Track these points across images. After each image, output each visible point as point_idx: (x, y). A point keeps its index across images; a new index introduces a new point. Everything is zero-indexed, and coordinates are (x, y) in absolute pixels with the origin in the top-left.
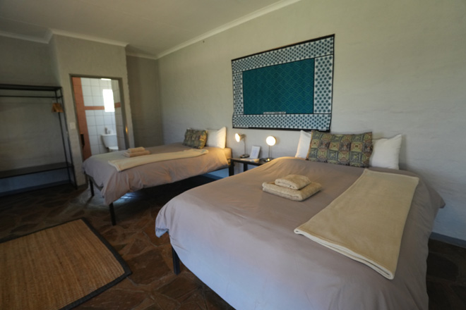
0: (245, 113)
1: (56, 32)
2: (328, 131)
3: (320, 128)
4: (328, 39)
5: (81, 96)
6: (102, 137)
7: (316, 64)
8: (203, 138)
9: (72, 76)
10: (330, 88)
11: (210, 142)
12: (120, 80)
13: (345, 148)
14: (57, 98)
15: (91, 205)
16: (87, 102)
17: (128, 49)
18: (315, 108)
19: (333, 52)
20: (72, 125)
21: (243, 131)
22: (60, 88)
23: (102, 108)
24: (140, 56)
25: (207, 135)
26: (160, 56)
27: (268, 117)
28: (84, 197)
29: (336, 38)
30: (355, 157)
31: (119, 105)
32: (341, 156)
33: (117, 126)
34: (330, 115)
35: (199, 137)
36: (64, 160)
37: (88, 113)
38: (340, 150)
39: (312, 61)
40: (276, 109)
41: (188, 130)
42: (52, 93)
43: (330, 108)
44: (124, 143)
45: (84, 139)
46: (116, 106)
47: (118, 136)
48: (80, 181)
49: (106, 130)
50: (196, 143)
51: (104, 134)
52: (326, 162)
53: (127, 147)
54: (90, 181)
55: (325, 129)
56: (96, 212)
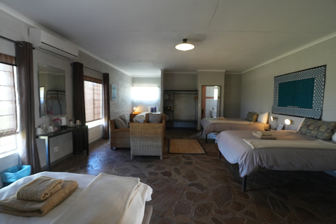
0: (279, 106)
1: (199, 70)
2: (320, 119)
3: (315, 117)
4: (323, 68)
5: (205, 92)
6: (211, 112)
7: (315, 81)
8: (255, 117)
9: (202, 86)
10: (322, 95)
11: (259, 120)
12: (221, 87)
13: (316, 128)
14: (196, 94)
15: (201, 137)
16: (207, 95)
17: (226, 72)
18: (313, 105)
19: (325, 74)
20: (200, 105)
21: (277, 116)
22: (198, 91)
23: (213, 98)
24: (233, 73)
25: (258, 116)
26: (243, 73)
27: (290, 108)
28: (199, 134)
29: (327, 67)
30: (320, 134)
31: (219, 97)
32: (313, 132)
33: (218, 107)
34: (322, 110)
35: (253, 116)
36: (194, 119)
37: (207, 100)
38: (314, 129)
39: (313, 79)
40: (294, 105)
41: (249, 112)
42: (195, 92)
43: (321, 106)
44: (219, 115)
45: (203, 111)
46: (218, 98)
47: (217, 112)
48: (199, 128)
49: (213, 108)
50: (251, 119)
51: (212, 110)
52: (305, 135)
53: (220, 116)
54: (202, 128)
55: (318, 118)
56: (201, 139)
